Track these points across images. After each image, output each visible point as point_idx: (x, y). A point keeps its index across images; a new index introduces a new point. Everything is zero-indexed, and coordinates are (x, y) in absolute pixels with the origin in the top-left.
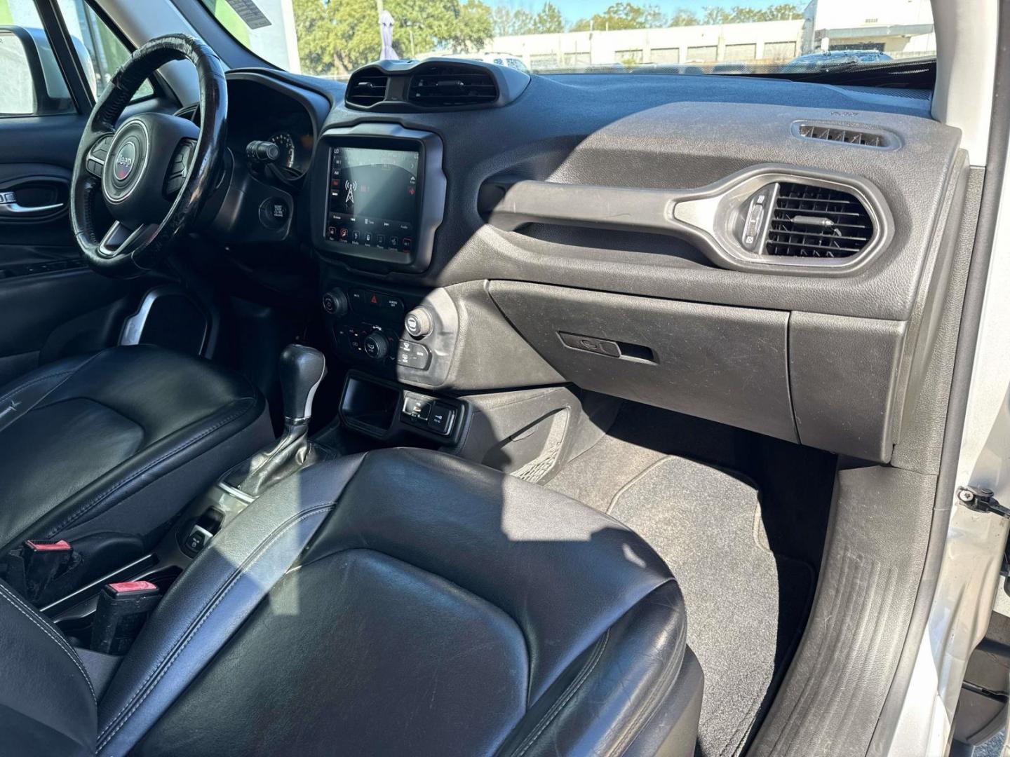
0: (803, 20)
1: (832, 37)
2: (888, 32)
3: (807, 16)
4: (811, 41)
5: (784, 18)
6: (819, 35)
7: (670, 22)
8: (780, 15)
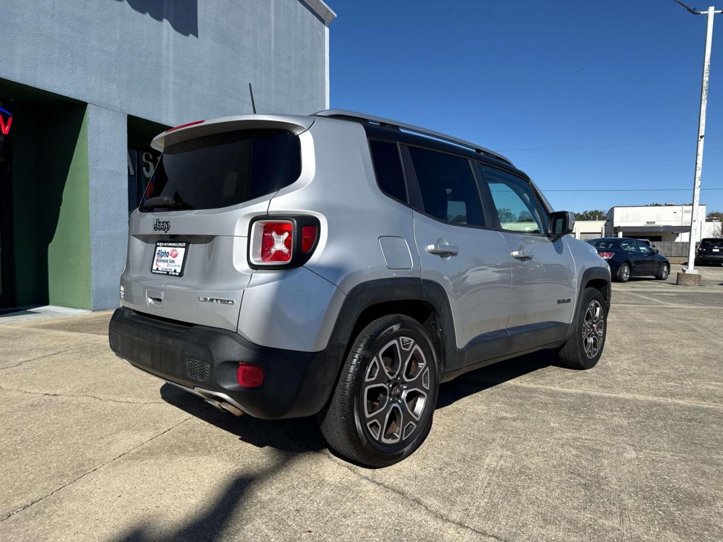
0: (605, 221)
1: (625, 231)
2: (662, 230)
3: (608, 219)
4: (611, 233)
5: (594, 219)
6: (617, 230)
7: (517, 219)
8: (592, 217)
